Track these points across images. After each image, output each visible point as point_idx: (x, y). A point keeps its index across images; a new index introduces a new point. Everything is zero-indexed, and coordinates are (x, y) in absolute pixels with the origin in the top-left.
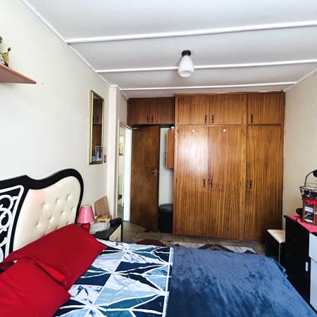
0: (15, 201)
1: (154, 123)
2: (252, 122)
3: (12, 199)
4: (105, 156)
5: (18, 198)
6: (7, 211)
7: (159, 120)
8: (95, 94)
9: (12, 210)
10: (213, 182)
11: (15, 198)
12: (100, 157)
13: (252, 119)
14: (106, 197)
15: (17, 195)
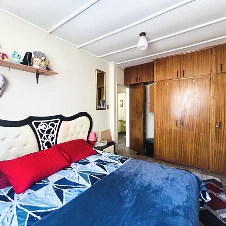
0: (57, 125)
1: (141, 82)
2: (222, 71)
3: (55, 124)
4: (108, 106)
5: (58, 124)
6: (54, 128)
7: (144, 80)
8: (98, 70)
9: (55, 128)
10: (184, 122)
11: (56, 123)
12: (104, 106)
13: (222, 68)
14: (110, 130)
15: (57, 122)
